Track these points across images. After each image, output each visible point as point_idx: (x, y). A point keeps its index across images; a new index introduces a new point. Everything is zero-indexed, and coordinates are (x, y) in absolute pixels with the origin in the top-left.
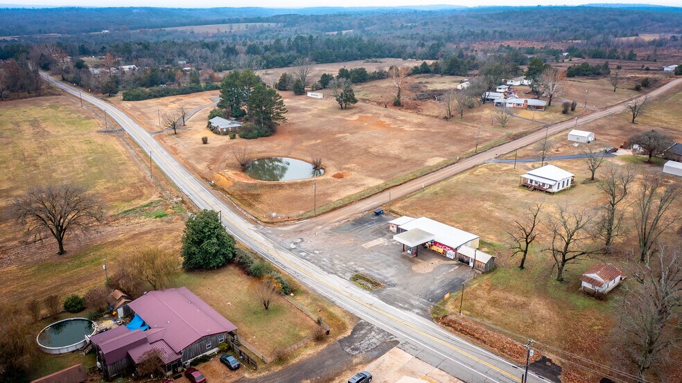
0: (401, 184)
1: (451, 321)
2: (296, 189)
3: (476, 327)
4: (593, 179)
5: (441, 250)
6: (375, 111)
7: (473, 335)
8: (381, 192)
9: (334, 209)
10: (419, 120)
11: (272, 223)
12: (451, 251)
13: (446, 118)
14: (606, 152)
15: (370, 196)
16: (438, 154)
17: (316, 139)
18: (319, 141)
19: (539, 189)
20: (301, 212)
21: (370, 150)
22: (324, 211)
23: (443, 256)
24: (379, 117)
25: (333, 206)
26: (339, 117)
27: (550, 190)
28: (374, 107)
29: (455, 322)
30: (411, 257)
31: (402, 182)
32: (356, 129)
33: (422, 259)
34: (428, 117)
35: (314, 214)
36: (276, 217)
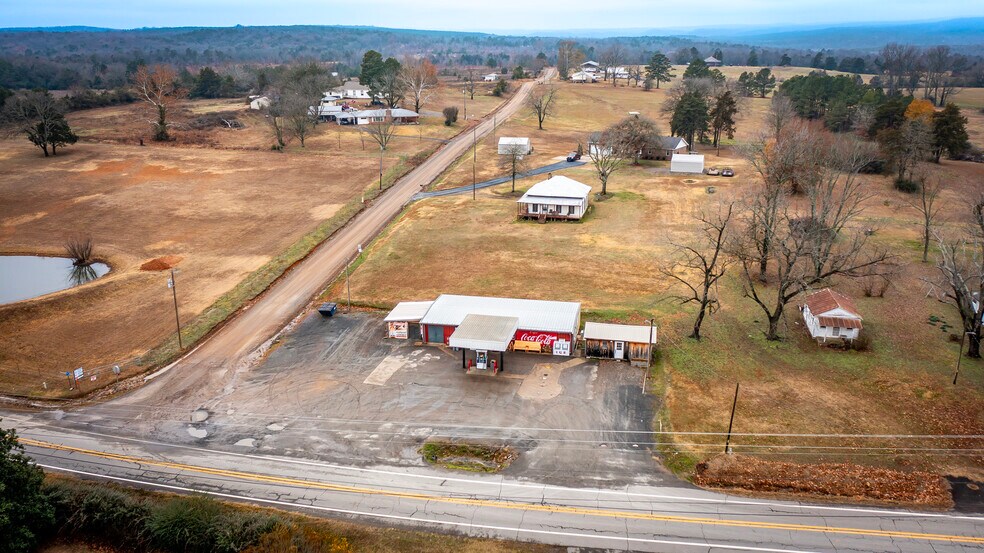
0: (306, 257)
1: (722, 473)
2: (76, 309)
3: (779, 466)
4: (604, 192)
5: (535, 346)
6: (126, 153)
7: (790, 486)
8: (282, 276)
9: (215, 329)
10: (229, 157)
11: (81, 396)
12: (562, 341)
13: (274, 148)
14: (570, 160)
15: (267, 289)
16: (318, 199)
17: (32, 212)
18: (40, 215)
19: (553, 218)
20: (140, 353)
21: (177, 213)
22: (196, 337)
23: (546, 355)
24: (142, 162)
25: (206, 324)
26: (48, 169)
27: (572, 216)
28: (116, 147)
29: (732, 473)
30: (493, 374)
31: (305, 252)
32: (111, 186)
33: (521, 373)
34: (241, 151)
35: (177, 349)
36: (85, 379)
